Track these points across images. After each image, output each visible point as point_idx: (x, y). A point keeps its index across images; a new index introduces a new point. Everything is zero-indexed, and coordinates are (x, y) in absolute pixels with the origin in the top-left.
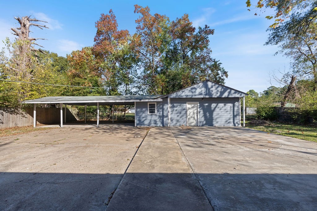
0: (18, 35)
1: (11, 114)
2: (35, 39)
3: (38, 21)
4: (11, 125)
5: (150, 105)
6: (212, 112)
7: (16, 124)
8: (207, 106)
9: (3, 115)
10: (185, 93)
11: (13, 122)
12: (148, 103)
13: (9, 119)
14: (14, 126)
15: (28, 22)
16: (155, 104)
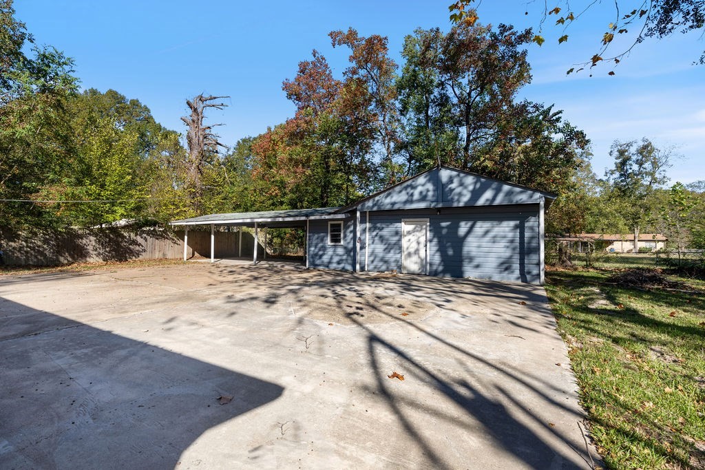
0: (188, 125)
1: (157, 239)
2: (209, 127)
3: (215, 98)
4: (157, 255)
5: (332, 225)
6: (459, 242)
7: (164, 255)
8: (447, 227)
9: (146, 241)
10: (392, 197)
11: (160, 251)
12: (330, 223)
13: (155, 247)
14: (161, 256)
15: (201, 102)
16: (340, 224)
